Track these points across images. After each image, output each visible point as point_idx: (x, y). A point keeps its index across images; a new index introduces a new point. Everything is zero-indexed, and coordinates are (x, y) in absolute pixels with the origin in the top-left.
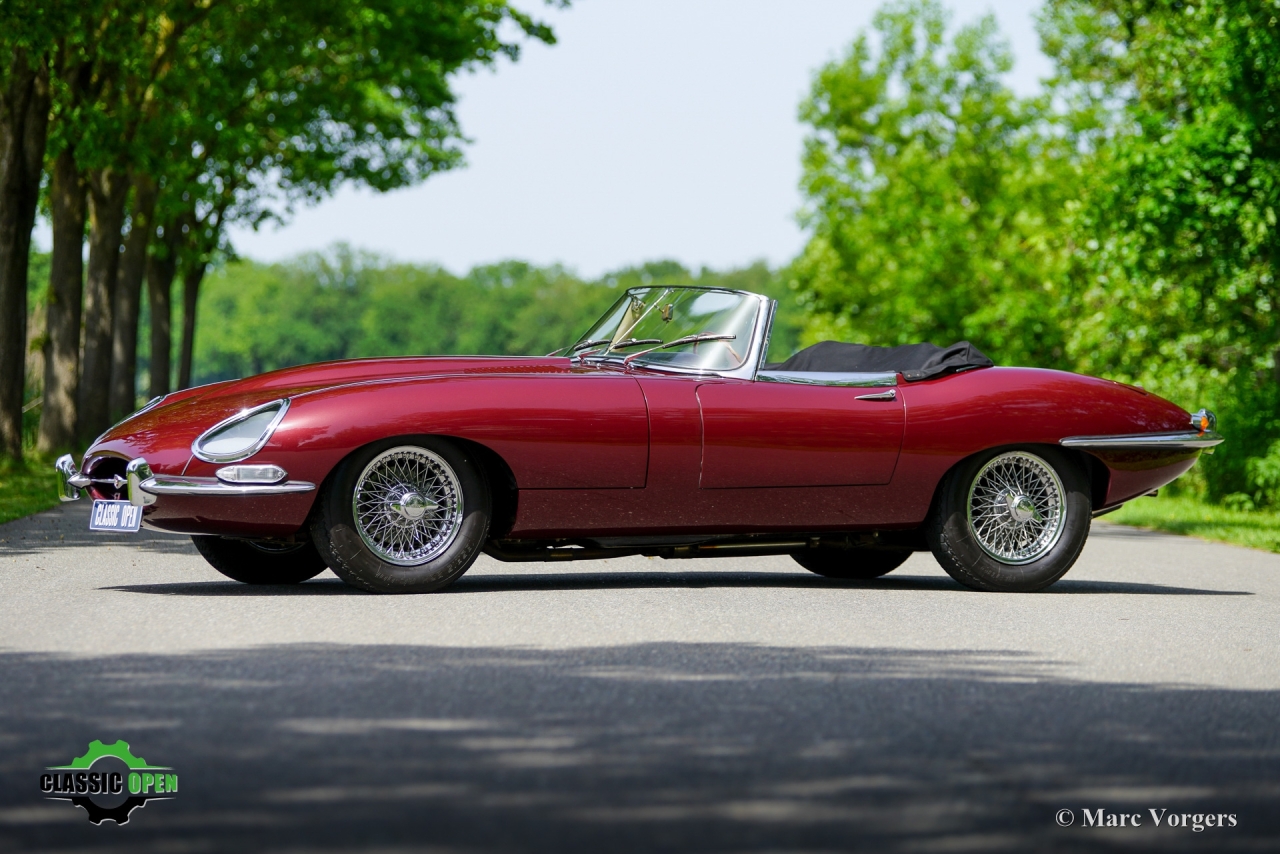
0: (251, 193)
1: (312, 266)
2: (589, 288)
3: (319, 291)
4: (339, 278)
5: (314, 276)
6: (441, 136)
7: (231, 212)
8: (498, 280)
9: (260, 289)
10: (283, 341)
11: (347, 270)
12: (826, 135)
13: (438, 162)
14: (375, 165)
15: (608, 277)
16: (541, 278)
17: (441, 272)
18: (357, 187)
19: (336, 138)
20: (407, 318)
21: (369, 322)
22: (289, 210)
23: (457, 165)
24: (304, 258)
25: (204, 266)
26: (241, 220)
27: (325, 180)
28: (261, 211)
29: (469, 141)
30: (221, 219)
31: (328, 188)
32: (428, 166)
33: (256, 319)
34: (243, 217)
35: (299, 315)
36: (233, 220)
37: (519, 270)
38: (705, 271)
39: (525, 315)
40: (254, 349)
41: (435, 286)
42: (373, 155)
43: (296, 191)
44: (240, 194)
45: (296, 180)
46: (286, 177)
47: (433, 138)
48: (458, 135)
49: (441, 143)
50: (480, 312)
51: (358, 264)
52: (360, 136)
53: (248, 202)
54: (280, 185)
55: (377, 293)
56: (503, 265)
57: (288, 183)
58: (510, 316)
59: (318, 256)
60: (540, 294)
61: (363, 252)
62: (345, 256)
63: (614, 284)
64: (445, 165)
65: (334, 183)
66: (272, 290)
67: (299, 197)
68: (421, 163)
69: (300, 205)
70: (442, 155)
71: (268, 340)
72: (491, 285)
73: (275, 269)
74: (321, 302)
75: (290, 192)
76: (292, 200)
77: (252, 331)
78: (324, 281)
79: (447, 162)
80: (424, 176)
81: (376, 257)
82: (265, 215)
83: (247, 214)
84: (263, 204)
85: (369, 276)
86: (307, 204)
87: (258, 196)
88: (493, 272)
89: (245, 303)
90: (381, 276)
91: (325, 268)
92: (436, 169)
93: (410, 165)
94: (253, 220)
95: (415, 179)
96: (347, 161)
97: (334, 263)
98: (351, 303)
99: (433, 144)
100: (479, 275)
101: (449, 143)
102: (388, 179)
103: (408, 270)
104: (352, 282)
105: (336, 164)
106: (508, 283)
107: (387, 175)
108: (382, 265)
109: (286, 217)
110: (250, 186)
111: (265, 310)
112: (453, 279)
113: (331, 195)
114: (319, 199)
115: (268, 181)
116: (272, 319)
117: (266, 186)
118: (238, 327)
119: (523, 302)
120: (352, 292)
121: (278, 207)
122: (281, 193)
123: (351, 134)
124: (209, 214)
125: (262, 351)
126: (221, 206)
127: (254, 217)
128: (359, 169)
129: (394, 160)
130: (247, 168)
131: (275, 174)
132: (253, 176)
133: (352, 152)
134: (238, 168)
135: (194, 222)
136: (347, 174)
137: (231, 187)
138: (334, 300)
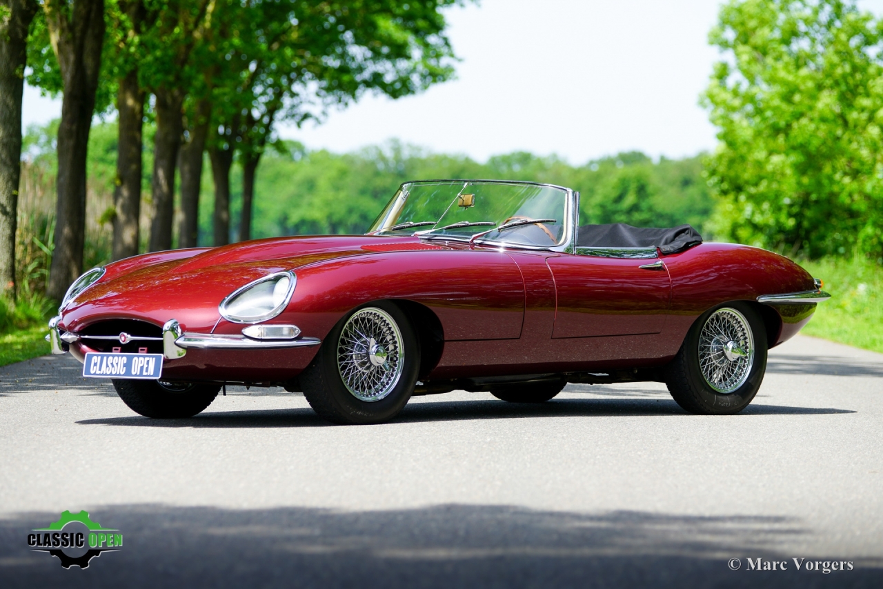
0: (296, 100)
1: (372, 156)
2: (576, 172)
3: (377, 174)
4: (392, 164)
5: (373, 163)
6: (438, 56)
7: (279, 115)
8: (509, 165)
9: (333, 173)
10: (350, 211)
11: (398, 160)
12: (729, 57)
13: (435, 76)
14: (389, 78)
15: (591, 163)
16: (541, 165)
17: (467, 160)
18: (375, 95)
19: (359, 58)
22: (324, 113)
23: (450, 78)
24: (366, 150)
25: (259, 156)
26: (287, 120)
27: (351, 89)
28: (303, 114)
29: (460, 60)
30: (271, 120)
31: (354, 96)
32: (429, 79)
33: (330, 195)
34: (289, 117)
35: (363, 192)
36: (282, 120)
37: (525, 158)
38: (663, 159)
40: (329, 217)
41: (463, 170)
42: (387, 71)
43: (330, 98)
44: (287, 101)
45: (329, 89)
46: (322, 88)
47: (432, 58)
48: (452, 55)
49: (438, 62)
51: (406, 154)
52: (377, 55)
53: (293, 107)
54: (318, 94)
55: (419, 175)
56: (513, 154)
57: (323, 93)
59: (377, 148)
60: (541, 176)
61: (409, 145)
62: (397, 150)
63: (595, 168)
64: (442, 78)
65: (359, 92)
66: (343, 173)
67: (332, 103)
68: (423, 77)
69: (333, 110)
70: (439, 71)
71: (340, 211)
72: (504, 169)
73: (348, 159)
74: (379, 183)
75: (325, 100)
76: (327, 105)
77: (328, 203)
78: (381, 166)
79: (443, 76)
80: (425, 87)
81: (419, 149)
82: (306, 116)
83: (293, 116)
84: (304, 108)
85: (413, 163)
86: (338, 109)
87: (301, 102)
88: (507, 160)
89: (323, 183)
90: (424, 163)
91: (383, 159)
92: (435, 81)
93: (415, 79)
94: (297, 120)
95: (419, 89)
96: (366, 75)
97: (389, 153)
99: (432, 62)
100: (495, 162)
101: (445, 61)
102: (398, 90)
103: (442, 159)
104: (401, 168)
105: (358, 78)
106: (517, 168)
107: (398, 86)
108: (423, 155)
109: (322, 118)
110: (293, 95)
111: (337, 188)
112: (475, 165)
113: (356, 102)
114: (346, 104)
115: (308, 91)
116: (342, 195)
117: (307, 95)
118: (317, 201)
120: (401, 175)
121: (316, 110)
122: (318, 100)
123: (369, 54)
124: (262, 116)
125: (335, 218)
126: (273, 108)
127: (298, 118)
128: (376, 81)
129: (403, 75)
130: (291, 81)
131: (313, 86)
132: (296, 87)
133: (371, 68)
134: (284, 81)
135: (251, 121)
136: (368, 84)
137: (279, 95)
138: (388, 181)
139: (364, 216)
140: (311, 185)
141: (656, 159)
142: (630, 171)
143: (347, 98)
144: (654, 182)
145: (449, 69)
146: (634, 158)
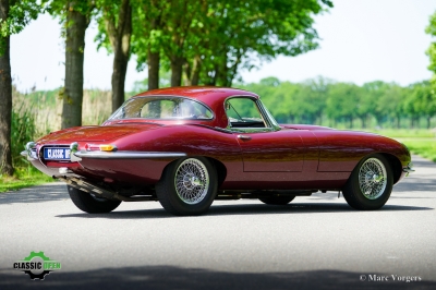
0: (247, 59)
1: (310, 83)
2: (404, 89)
3: (312, 91)
4: (319, 87)
5: (310, 87)
6: (311, 38)
7: (240, 66)
8: (373, 87)
9: (292, 92)
10: (300, 108)
11: (322, 85)
13: (311, 47)
14: (289, 48)
15: (410, 85)
16: (388, 87)
17: (354, 85)
20: (341, 100)
21: (329, 102)
22: (261, 64)
24: (307, 80)
26: (244, 68)
27: (272, 54)
32: (308, 49)
33: (291, 102)
35: (306, 100)
37: (380, 84)
39: (382, 99)
40: (290, 112)
41: (352, 89)
42: (287, 46)
43: (263, 58)
44: (243, 59)
45: (263, 54)
46: (259, 54)
47: (309, 38)
48: (318, 37)
50: (366, 98)
51: (326, 83)
53: (246, 62)
55: (331, 92)
56: (375, 82)
58: (377, 99)
59: (312, 80)
60: (387, 92)
61: (327, 79)
62: (321, 81)
63: (412, 88)
65: (276, 54)
66: (297, 92)
67: (265, 60)
68: (305, 47)
71: (295, 109)
72: (371, 89)
73: (298, 85)
74: (313, 96)
75: (261, 58)
76: (262, 61)
77: (289, 106)
78: (314, 88)
79: (314, 47)
80: (306, 51)
81: (331, 80)
82: (252, 66)
83: (247, 66)
84: (252, 63)
85: (329, 87)
86: (267, 62)
87: (250, 60)
88: (372, 84)
89: (287, 97)
90: (334, 87)
91: (315, 84)
94: (249, 68)
95: (304, 52)
97: (317, 82)
98: (323, 96)
99: (309, 41)
100: (367, 85)
101: (314, 40)
102: (297, 51)
103: (343, 84)
104: (324, 89)
105: (273, 49)
106: (377, 88)
107: (293, 52)
108: (333, 83)
111: (294, 99)
112: (358, 87)
114: (271, 60)
115: (253, 55)
116: (297, 102)
117: (253, 57)
118: (285, 105)
119: (381, 94)
120: (323, 92)
122: (258, 59)
124: (232, 67)
125: (293, 113)
126: (236, 64)
128: (282, 50)
130: (245, 51)
131: (256, 53)
132: (248, 53)
133: (281, 44)
134: (241, 51)
135: (226, 69)
136: (279, 52)
137: (239, 57)
138: (317, 95)
139: (306, 111)
140: (282, 97)
143: (271, 57)
145: (317, 45)
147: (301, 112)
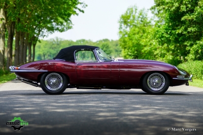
1: (52, 40)
2: (94, 43)
3: (53, 44)
5: (52, 42)
7: (40, 35)
8: (80, 42)
9: (44, 44)
10: (48, 52)
11: (57, 41)
13: (69, 28)
14: (60, 29)
16: (87, 42)
19: (54, 25)
23: (72, 28)
24: (51, 39)
27: (53, 30)
29: (73, 25)
30: (38, 37)
33: (44, 49)
35: (50, 48)
37: (84, 40)
40: (43, 53)
41: (71, 43)
42: (60, 27)
43: (49, 32)
44: (41, 33)
51: (59, 40)
52: (58, 24)
55: (62, 44)
56: (81, 40)
62: (57, 39)
63: (98, 42)
66: (46, 44)
69: (49, 34)
74: (53, 46)
78: (54, 43)
80: (67, 30)
82: (44, 36)
83: (42, 36)
84: (44, 34)
85: (61, 42)
89: (42, 46)
90: (63, 42)
91: (54, 41)
93: (65, 28)
97: (56, 40)
100: (77, 41)
101: (70, 25)
102: (62, 31)
103: (67, 41)
106: (82, 43)
108: (63, 40)
109: (47, 36)
111: (45, 47)
114: (52, 33)
116: (46, 49)
117: (45, 32)
118: (41, 50)
120: (58, 44)
121: (46, 34)
123: (56, 24)
124: (36, 36)
126: (38, 35)
128: (57, 29)
129: (63, 28)
131: (46, 30)
132: (43, 30)
133: (57, 27)
134: (40, 29)
136: (56, 30)
137: (39, 32)
138: (56, 46)
139: (51, 53)
141: (111, 41)
142: (105, 43)
144: (110, 45)
146: (106, 40)
147: (49, 53)
